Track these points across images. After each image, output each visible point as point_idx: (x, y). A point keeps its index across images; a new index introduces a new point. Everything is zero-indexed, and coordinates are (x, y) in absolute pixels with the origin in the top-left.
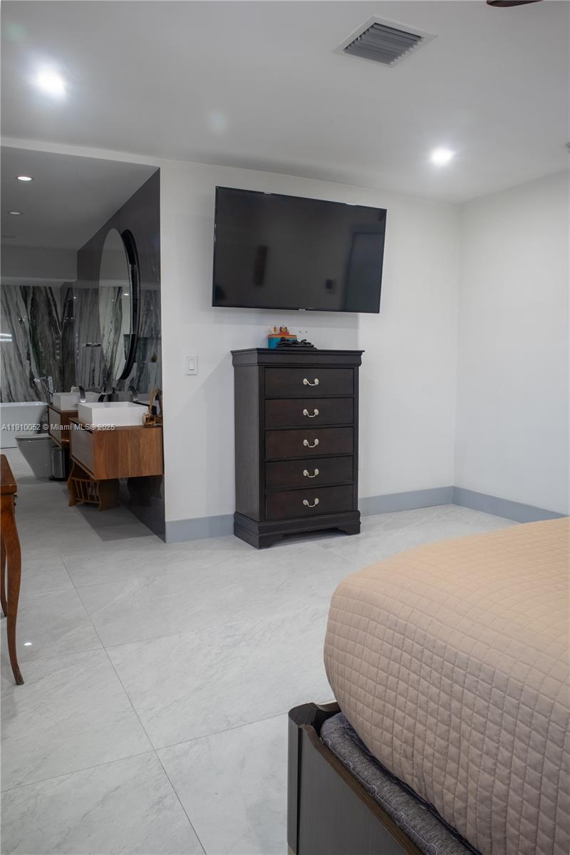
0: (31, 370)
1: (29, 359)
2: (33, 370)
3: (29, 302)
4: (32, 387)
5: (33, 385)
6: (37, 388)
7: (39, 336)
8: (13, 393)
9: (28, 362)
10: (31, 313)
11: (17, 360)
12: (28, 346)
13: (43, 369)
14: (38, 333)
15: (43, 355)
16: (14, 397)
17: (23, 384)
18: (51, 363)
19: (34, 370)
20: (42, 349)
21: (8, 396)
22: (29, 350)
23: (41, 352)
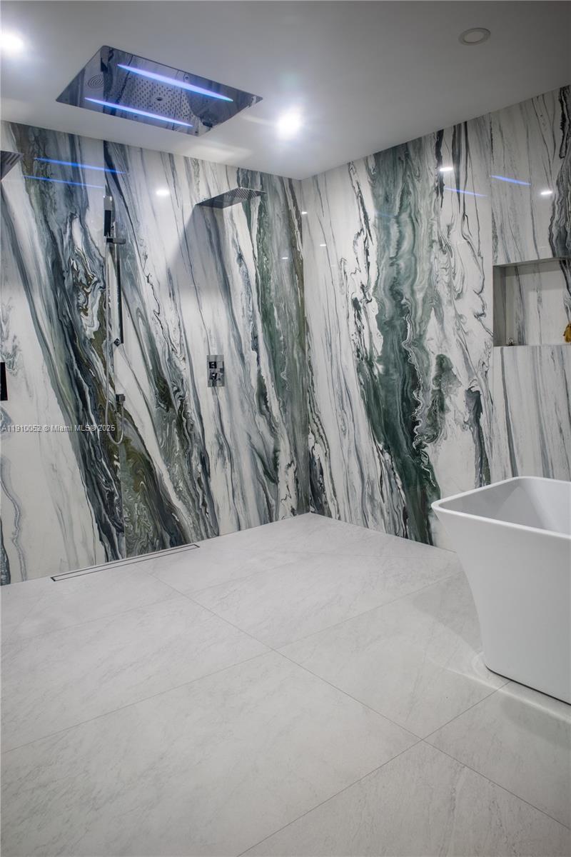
0: (259, 371)
1: (256, 348)
2: (263, 374)
3: (255, 216)
4: (262, 412)
5: (264, 407)
6: (271, 415)
7: (273, 293)
8: (227, 431)
9: (254, 353)
10: (259, 242)
11: (235, 352)
12: (254, 317)
13: (282, 369)
14: (273, 287)
15: (282, 338)
16: (228, 437)
17: (246, 406)
18: (296, 356)
19: (266, 373)
20: (278, 326)
21: (217, 437)
22: (255, 326)
23: (277, 332)
